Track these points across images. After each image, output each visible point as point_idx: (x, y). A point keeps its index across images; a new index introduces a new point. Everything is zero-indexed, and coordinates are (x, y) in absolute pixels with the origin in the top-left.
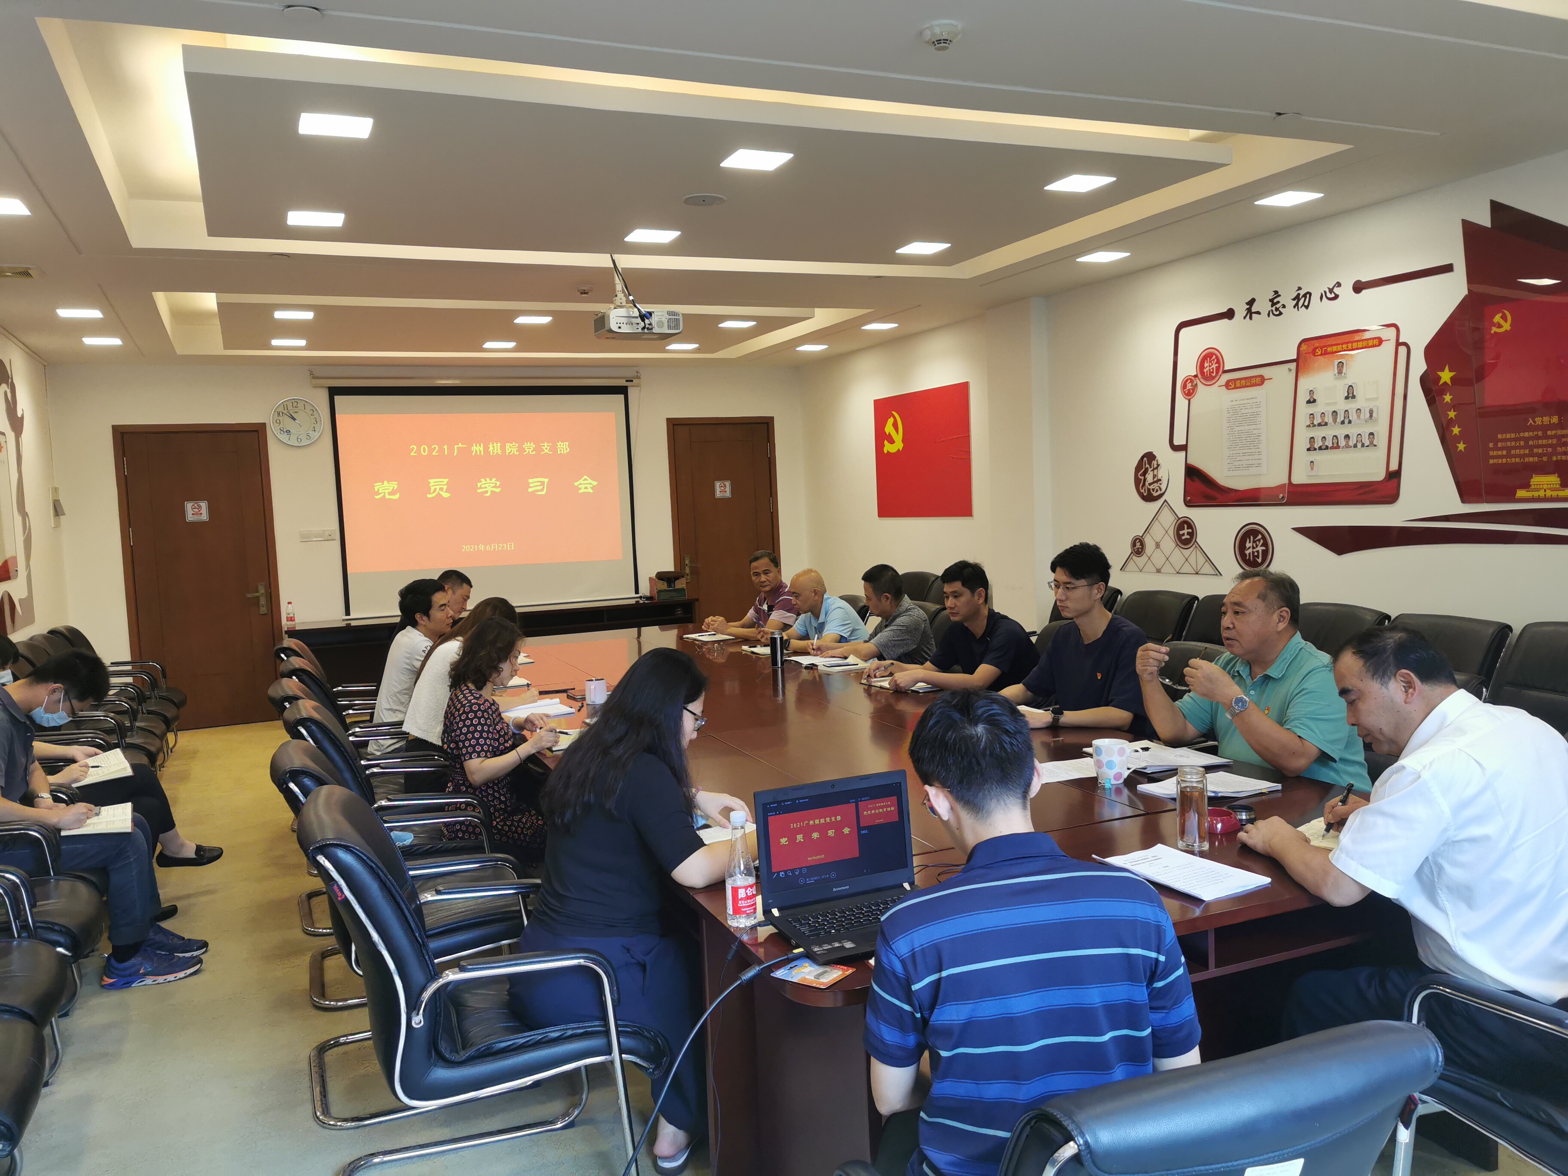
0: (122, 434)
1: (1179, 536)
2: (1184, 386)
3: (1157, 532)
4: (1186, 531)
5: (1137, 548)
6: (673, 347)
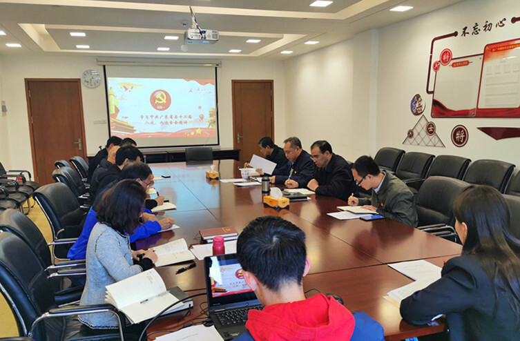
0: (28, 82)
1: (428, 130)
2: (434, 66)
3: (419, 128)
4: (431, 128)
5: (411, 134)
6: (232, 51)
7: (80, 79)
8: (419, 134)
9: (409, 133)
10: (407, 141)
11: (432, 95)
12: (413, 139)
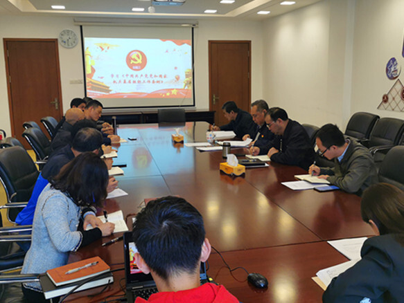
0: (7, 41)
1: (403, 95)
3: (394, 93)
5: (385, 99)
6: (207, 11)
7: (57, 40)
8: (394, 99)
9: (384, 98)
10: (382, 106)
12: (387, 104)
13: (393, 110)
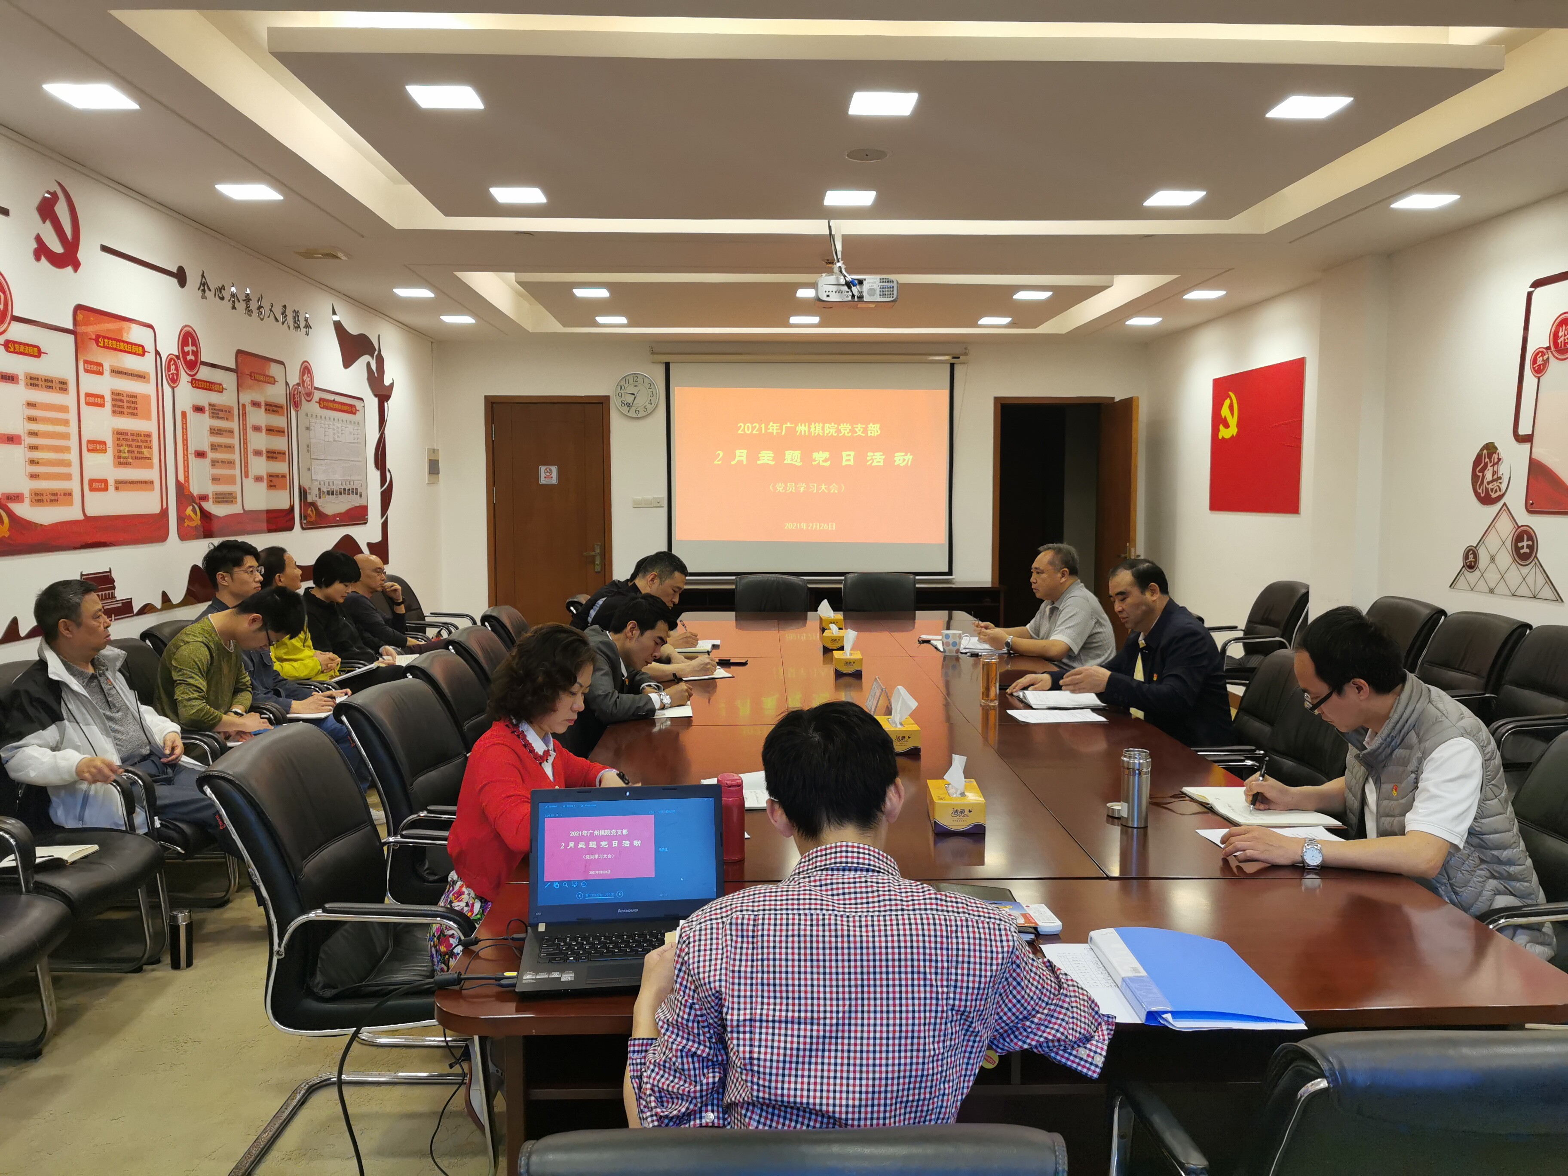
0: (493, 403)
1: (1517, 549)
2: (1534, 361)
3: (1493, 542)
4: (1525, 543)
5: (1471, 560)
6: (984, 321)
7: (607, 398)
8: (1493, 559)
9: (1466, 557)
10: (1462, 580)
11: (1528, 446)
12: (1477, 573)
13: (1492, 591)
